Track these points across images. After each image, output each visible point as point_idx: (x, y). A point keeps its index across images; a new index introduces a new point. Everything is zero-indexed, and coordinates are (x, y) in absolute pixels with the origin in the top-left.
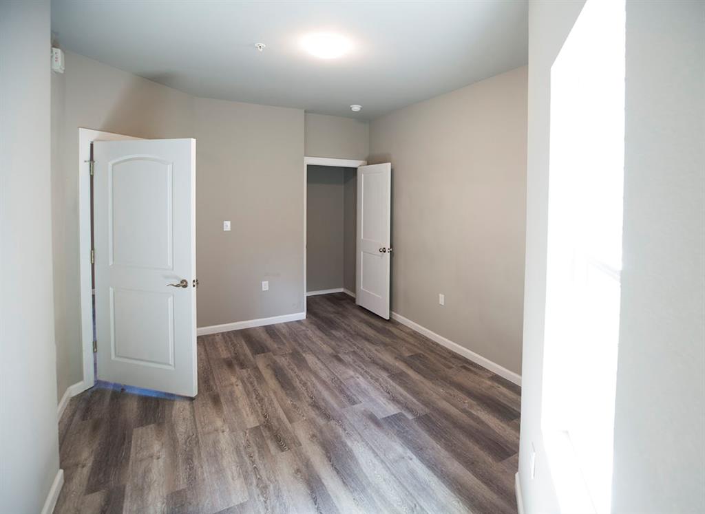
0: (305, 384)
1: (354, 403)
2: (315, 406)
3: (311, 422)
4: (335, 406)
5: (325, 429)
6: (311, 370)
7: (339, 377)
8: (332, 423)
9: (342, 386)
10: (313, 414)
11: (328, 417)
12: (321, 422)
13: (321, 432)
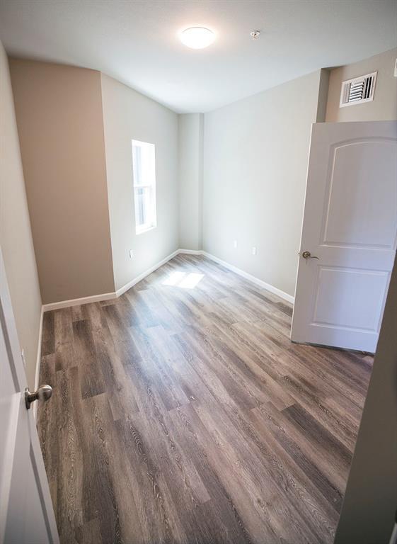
0: (216, 355)
1: (176, 336)
2: (202, 335)
3: (203, 325)
4: (188, 334)
5: (194, 321)
6: (216, 371)
7: (187, 362)
8: (189, 324)
9: (184, 351)
10: (202, 330)
11: (192, 327)
12: (196, 325)
13: (196, 320)
